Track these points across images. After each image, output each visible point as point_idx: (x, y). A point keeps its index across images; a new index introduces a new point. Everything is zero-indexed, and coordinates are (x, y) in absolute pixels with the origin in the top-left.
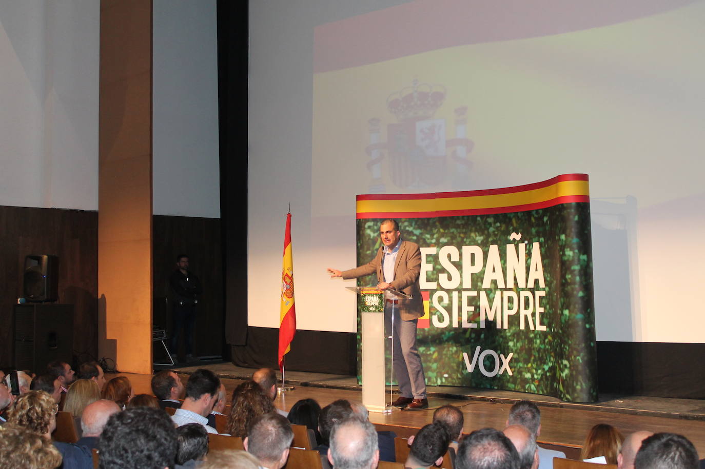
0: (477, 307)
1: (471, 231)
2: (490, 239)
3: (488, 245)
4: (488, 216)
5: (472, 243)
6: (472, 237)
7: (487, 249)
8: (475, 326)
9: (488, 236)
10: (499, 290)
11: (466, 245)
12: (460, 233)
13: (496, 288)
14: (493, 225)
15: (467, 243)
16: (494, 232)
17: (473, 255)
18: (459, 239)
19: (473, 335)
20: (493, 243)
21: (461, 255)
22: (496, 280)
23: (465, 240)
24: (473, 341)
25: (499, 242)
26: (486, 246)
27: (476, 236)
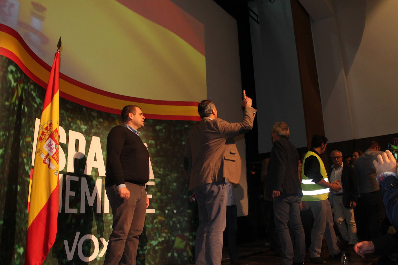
0: (78, 192)
1: (77, 119)
2: (93, 131)
3: (91, 135)
4: (92, 110)
5: (78, 130)
6: (79, 124)
7: (89, 138)
8: (75, 211)
9: (91, 127)
10: (100, 177)
11: (73, 130)
12: (68, 117)
13: (97, 176)
14: (96, 119)
15: (74, 128)
16: (97, 125)
17: (77, 141)
18: (67, 122)
19: (74, 221)
20: (96, 134)
21: (67, 138)
22: (97, 169)
23: (72, 124)
24: (73, 226)
25: (101, 135)
26: (89, 136)
27: (81, 124)
